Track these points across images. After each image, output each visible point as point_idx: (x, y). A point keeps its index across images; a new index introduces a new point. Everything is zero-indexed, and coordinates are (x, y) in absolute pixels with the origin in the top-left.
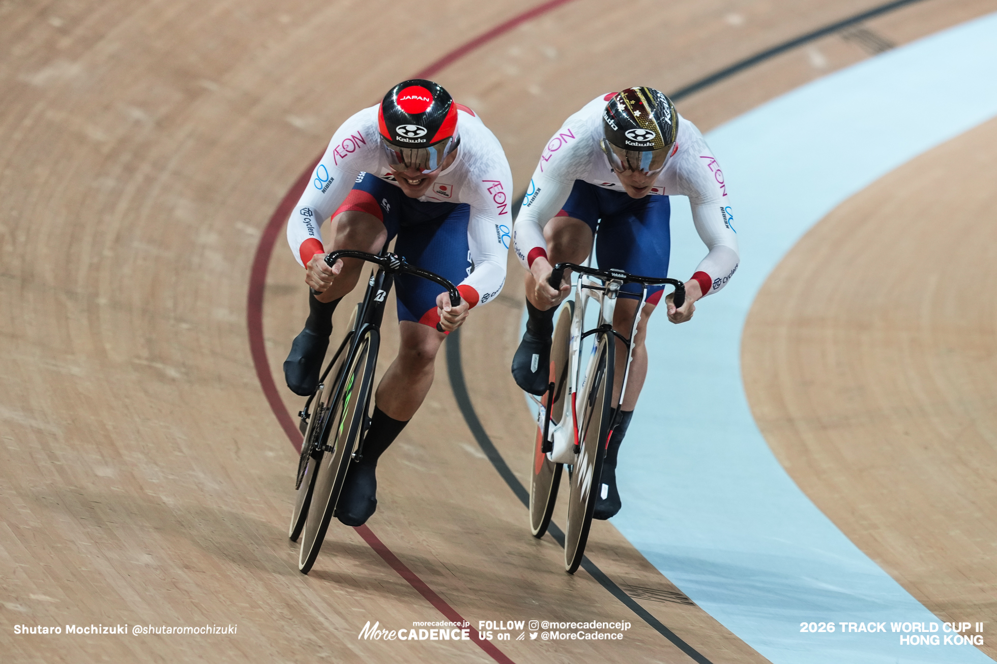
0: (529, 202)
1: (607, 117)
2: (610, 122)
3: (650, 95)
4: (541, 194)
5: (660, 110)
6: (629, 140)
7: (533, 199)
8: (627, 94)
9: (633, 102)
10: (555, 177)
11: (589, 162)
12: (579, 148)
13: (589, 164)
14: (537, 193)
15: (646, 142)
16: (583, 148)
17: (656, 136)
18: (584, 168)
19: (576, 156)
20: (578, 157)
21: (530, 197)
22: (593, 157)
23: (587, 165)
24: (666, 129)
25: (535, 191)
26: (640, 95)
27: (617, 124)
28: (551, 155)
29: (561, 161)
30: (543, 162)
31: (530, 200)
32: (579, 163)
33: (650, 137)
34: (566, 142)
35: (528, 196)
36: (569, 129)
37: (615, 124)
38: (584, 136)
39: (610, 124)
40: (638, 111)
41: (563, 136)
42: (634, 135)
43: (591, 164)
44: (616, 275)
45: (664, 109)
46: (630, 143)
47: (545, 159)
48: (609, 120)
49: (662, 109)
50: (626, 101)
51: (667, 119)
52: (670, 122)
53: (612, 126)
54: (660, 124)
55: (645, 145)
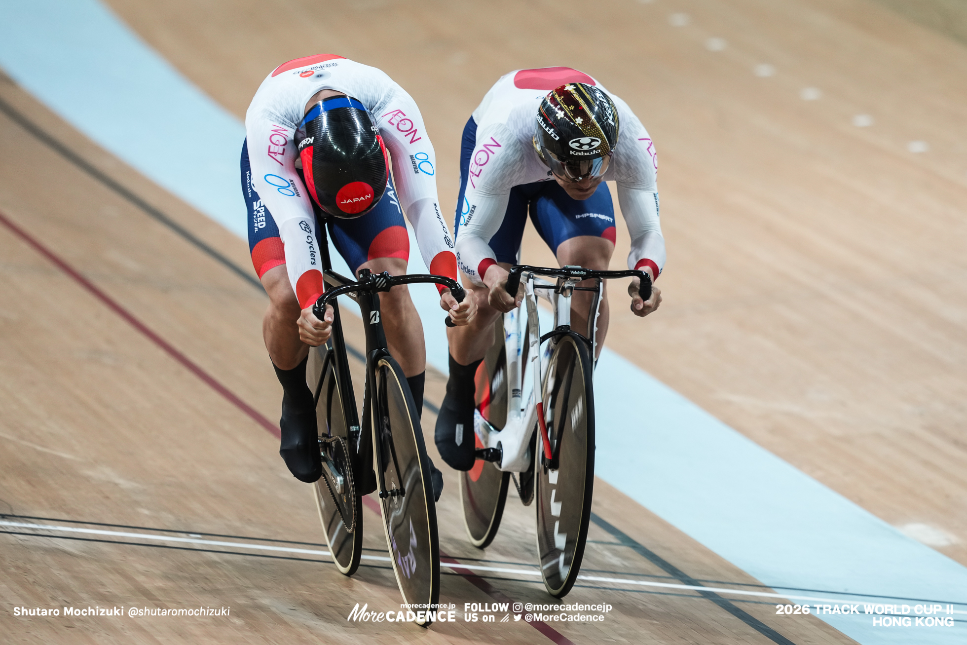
0: (466, 221)
1: (545, 125)
2: (549, 131)
3: (588, 96)
4: (477, 211)
5: (602, 113)
6: (573, 150)
7: (470, 218)
8: (562, 97)
9: (572, 107)
10: (490, 192)
11: (522, 167)
12: (508, 156)
13: (523, 169)
14: (472, 211)
15: (592, 150)
16: (512, 155)
17: (601, 142)
18: (519, 175)
19: (507, 166)
20: (510, 165)
21: (466, 216)
22: (525, 160)
23: (522, 171)
24: (611, 132)
25: (470, 209)
26: (577, 96)
27: (558, 133)
28: (481, 170)
29: (493, 174)
30: (474, 178)
31: (466, 219)
32: (512, 171)
33: (596, 144)
34: (494, 153)
35: (464, 215)
36: (492, 138)
37: (556, 134)
38: (510, 142)
39: (550, 133)
40: (579, 118)
41: (488, 147)
42: (578, 145)
43: (525, 169)
44: (575, 273)
45: (605, 110)
46: (575, 153)
47: (476, 175)
48: (548, 128)
49: (604, 110)
50: (564, 106)
51: (610, 121)
52: (613, 123)
53: (553, 135)
54: (603, 128)
55: (591, 153)
